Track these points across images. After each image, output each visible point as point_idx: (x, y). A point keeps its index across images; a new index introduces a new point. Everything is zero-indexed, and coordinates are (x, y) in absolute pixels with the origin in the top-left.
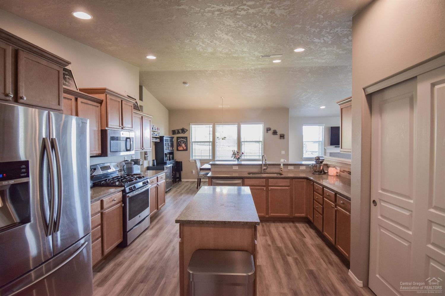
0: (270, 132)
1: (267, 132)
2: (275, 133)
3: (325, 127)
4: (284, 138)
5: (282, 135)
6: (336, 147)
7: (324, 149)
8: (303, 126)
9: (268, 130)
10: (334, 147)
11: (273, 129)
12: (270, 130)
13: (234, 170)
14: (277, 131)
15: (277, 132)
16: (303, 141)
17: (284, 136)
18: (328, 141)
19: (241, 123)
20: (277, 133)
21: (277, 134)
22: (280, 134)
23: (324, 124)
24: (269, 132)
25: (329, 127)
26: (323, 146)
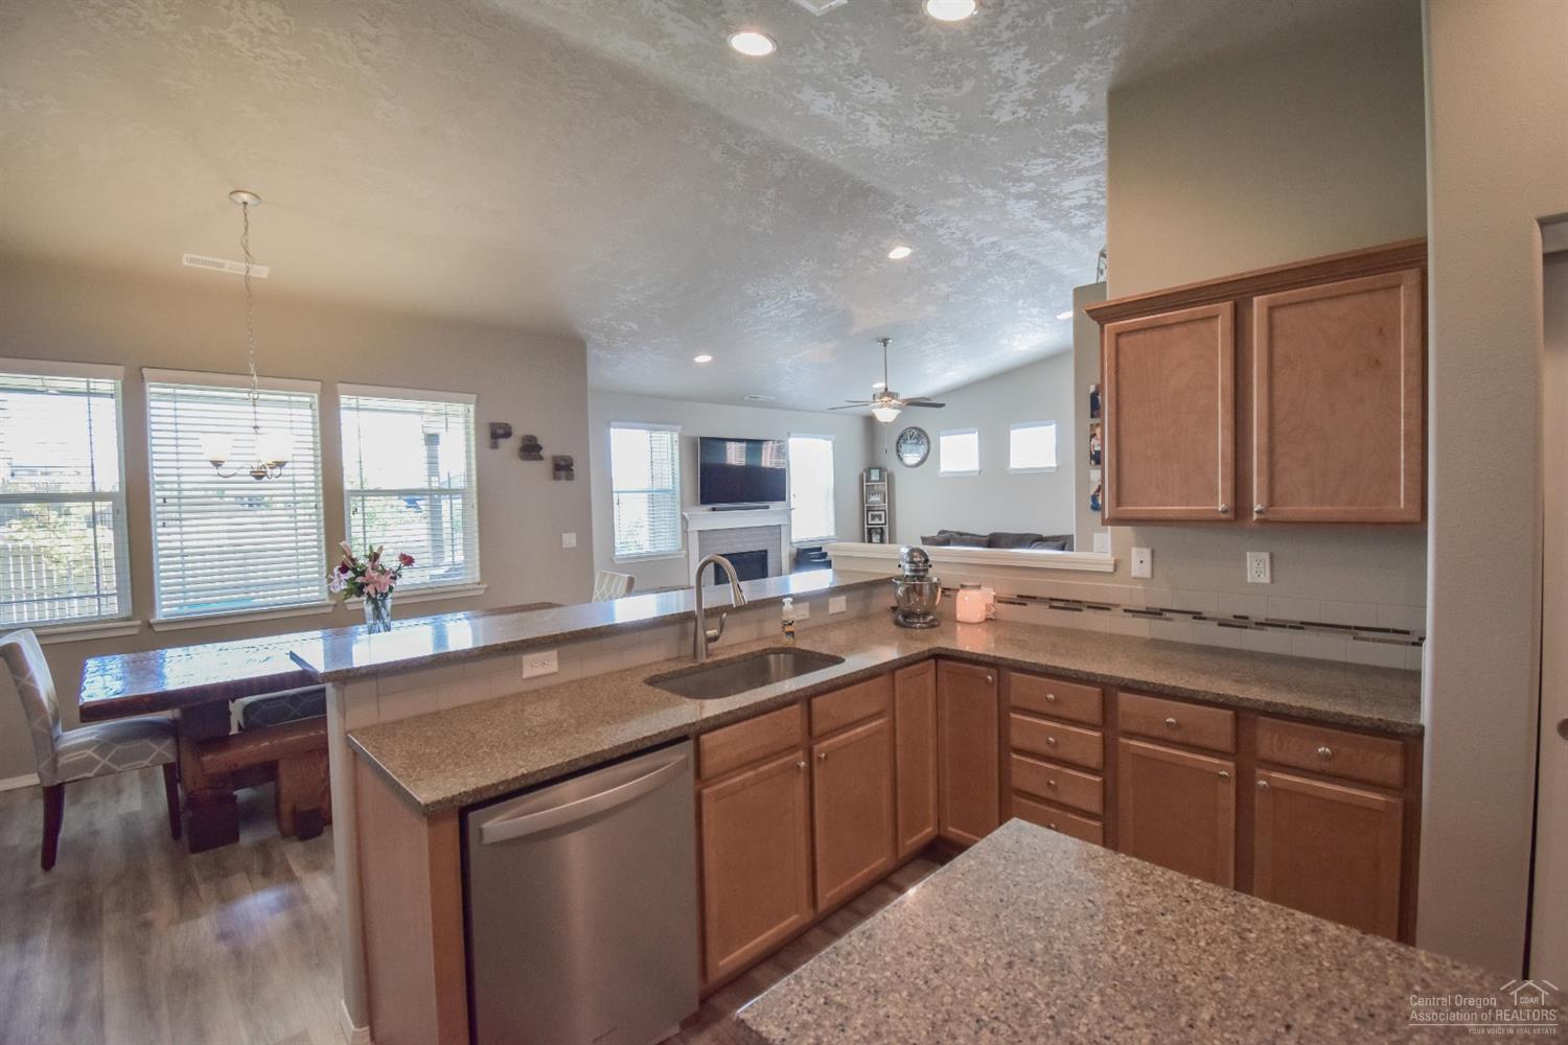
0: (509, 446)
1: (495, 446)
2: (530, 449)
3: (680, 437)
4: (570, 477)
5: (563, 463)
6: (714, 509)
7: (683, 517)
8: (609, 426)
9: (498, 433)
10: (709, 510)
11: (520, 431)
12: (508, 434)
13: (531, 679)
14: (539, 443)
15: (540, 448)
16: (614, 489)
17: (572, 465)
18: (692, 489)
19: (339, 385)
20: (541, 453)
21: (541, 458)
22: (555, 459)
23: (677, 424)
24: (503, 442)
25: (695, 438)
26: (679, 506)
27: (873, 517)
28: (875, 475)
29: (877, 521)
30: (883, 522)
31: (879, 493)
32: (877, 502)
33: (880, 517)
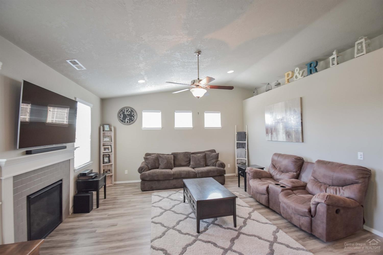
6: (28, 153)
27: (105, 149)
28: (107, 128)
29: (107, 151)
30: (110, 151)
31: (109, 136)
32: (108, 141)
33: (108, 149)
